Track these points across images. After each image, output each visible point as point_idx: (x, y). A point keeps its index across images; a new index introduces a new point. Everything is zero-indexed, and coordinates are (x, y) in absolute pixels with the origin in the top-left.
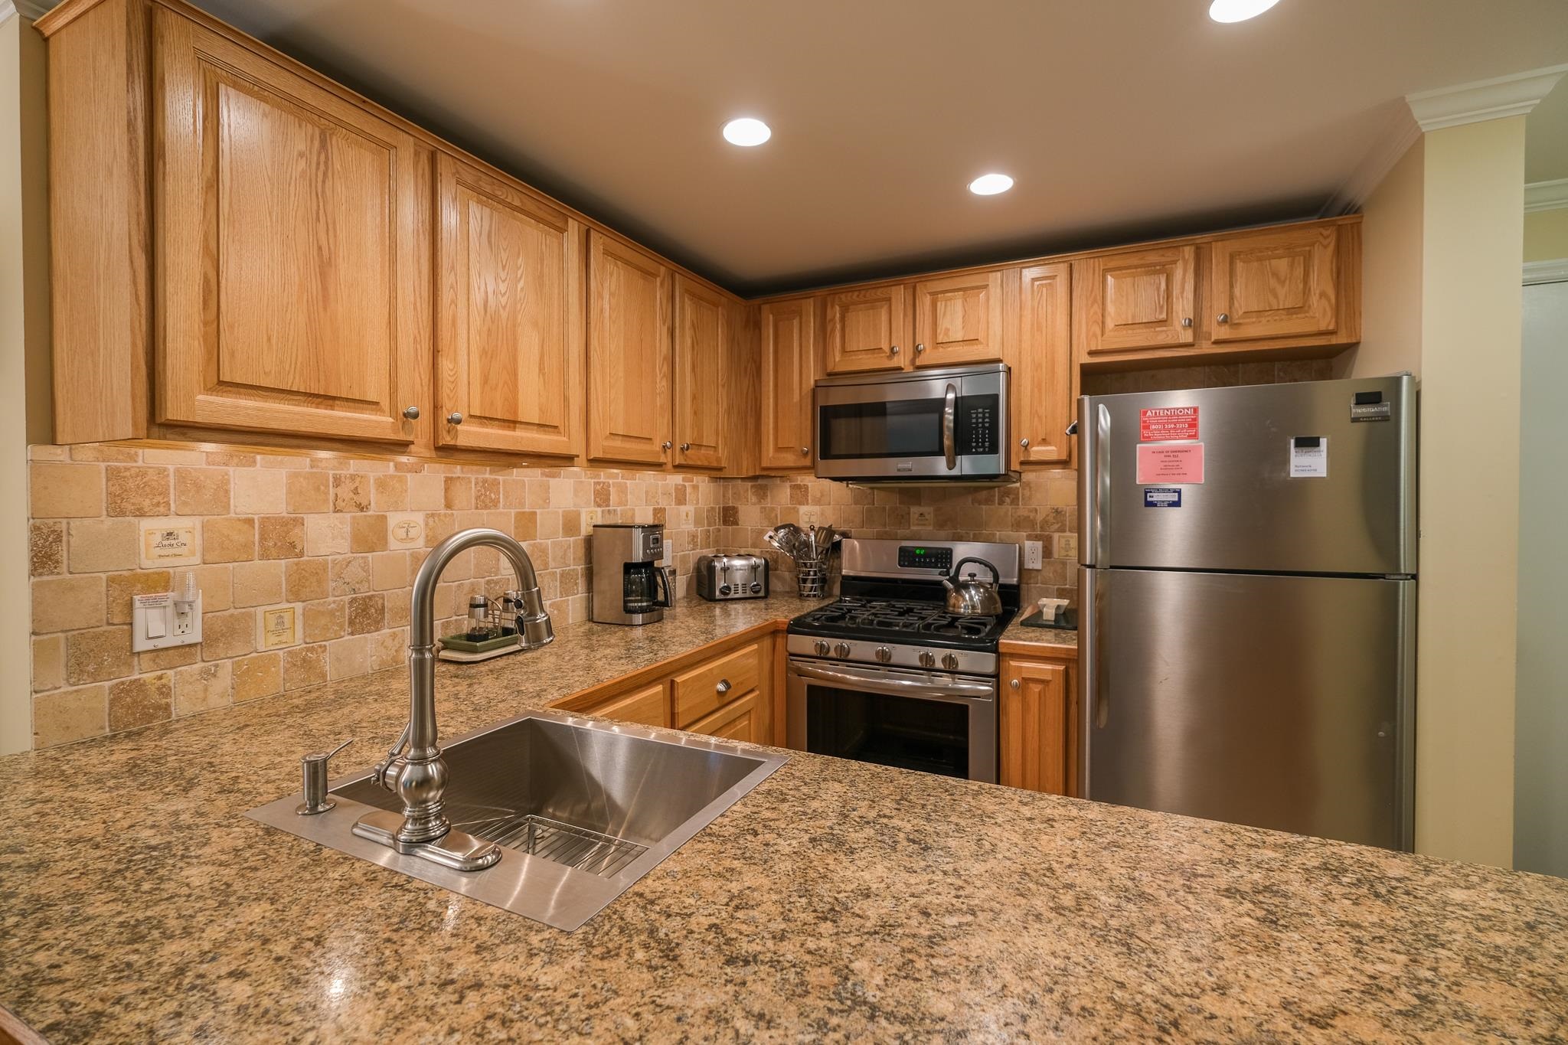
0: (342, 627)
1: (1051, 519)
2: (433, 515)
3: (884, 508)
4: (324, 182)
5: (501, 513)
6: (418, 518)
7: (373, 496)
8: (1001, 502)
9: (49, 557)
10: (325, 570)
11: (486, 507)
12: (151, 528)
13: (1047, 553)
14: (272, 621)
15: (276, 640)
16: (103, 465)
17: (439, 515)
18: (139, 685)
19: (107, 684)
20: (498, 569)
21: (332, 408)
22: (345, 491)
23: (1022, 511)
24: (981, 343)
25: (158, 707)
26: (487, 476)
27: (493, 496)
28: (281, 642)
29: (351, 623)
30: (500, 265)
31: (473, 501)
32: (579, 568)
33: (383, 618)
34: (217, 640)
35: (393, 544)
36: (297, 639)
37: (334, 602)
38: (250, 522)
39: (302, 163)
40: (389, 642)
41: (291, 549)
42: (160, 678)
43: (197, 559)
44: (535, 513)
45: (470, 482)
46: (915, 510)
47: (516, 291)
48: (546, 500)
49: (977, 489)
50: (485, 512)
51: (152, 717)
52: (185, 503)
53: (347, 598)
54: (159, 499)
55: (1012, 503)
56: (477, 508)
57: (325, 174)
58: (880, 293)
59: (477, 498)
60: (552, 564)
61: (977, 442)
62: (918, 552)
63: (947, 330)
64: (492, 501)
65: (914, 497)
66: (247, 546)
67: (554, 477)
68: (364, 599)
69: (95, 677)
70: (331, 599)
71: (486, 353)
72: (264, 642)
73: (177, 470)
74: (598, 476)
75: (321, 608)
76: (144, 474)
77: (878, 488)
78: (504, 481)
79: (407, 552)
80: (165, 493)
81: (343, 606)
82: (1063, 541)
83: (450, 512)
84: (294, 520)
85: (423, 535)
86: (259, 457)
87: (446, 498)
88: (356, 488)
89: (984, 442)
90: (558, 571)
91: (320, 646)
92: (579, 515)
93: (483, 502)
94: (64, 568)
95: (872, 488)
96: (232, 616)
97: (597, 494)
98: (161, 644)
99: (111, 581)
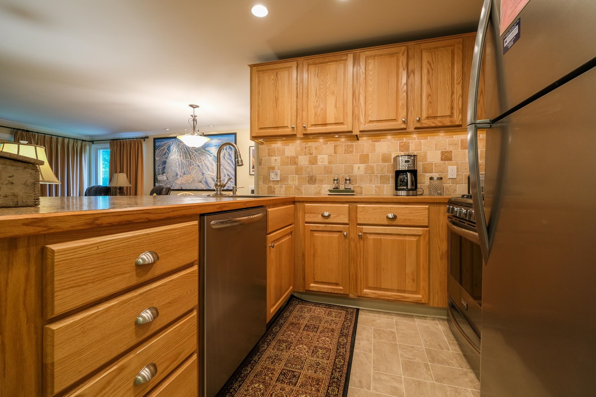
0: (306, 182)
2: (330, 155)
4: (277, 83)
5: (354, 155)
6: (326, 157)
7: (314, 151)
9: (261, 163)
10: (302, 168)
11: (348, 153)
12: (273, 158)
14: (292, 178)
15: (292, 182)
16: (267, 148)
17: (332, 156)
18: (271, 187)
19: (267, 185)
20: (353, 172)
21: (279, 129)
22: (307, 150)
25: (273, 191)
26: (349, 143)
27: (351, 149)
28: (293, 183)
29: (308, 181)
30: (321, 81)
31: (344, 151)
32: (390, 175)
33: (316, 182)
34: (282, 181)
35: (319, 163)
36: (297, 183)
37: (304, 176)
38: (288, 157)
39: (273, 81)
40: (317, 188)
41: (296, 163)
42: (274, 186)
43: (279, 165)
44: (369, 154)
45: (343, 146)
47: (327, 86)
48: (374, 150)
50: (348, 154)
51: (273, 193)
52: (278, 154)
53: (307, 176)
54: (274, 153)
56: (345, 153)
57: (277, 81)
59: (345, 150)
60: (376, 172)
64: (350, 151)
66: (287, 162)
67: (377, 141)
68: (311, 176)
69: (266, 184)
70: (304, 175)
71: (316, 107)
72: (290, 183)
73: (277, 148)
74: (403, 140)
75: (301, 177)
76: (272, 149)
78: (355, 145)
79: (323, 165)
80: (275, 152)
81: (306, 177)
83: (336, 155)
84: (297, 157)
85: (327, 161)
86: (290, 144)
87: (335, 151)
88: (310, 149)
90: (379, 175)
91: (301, 186)
92: (391, 155)
93: (347, 151)
94: (262, 165)
96: (285, 176)
97: (401, 146)
98: (274, 180)
99: (268, 167)
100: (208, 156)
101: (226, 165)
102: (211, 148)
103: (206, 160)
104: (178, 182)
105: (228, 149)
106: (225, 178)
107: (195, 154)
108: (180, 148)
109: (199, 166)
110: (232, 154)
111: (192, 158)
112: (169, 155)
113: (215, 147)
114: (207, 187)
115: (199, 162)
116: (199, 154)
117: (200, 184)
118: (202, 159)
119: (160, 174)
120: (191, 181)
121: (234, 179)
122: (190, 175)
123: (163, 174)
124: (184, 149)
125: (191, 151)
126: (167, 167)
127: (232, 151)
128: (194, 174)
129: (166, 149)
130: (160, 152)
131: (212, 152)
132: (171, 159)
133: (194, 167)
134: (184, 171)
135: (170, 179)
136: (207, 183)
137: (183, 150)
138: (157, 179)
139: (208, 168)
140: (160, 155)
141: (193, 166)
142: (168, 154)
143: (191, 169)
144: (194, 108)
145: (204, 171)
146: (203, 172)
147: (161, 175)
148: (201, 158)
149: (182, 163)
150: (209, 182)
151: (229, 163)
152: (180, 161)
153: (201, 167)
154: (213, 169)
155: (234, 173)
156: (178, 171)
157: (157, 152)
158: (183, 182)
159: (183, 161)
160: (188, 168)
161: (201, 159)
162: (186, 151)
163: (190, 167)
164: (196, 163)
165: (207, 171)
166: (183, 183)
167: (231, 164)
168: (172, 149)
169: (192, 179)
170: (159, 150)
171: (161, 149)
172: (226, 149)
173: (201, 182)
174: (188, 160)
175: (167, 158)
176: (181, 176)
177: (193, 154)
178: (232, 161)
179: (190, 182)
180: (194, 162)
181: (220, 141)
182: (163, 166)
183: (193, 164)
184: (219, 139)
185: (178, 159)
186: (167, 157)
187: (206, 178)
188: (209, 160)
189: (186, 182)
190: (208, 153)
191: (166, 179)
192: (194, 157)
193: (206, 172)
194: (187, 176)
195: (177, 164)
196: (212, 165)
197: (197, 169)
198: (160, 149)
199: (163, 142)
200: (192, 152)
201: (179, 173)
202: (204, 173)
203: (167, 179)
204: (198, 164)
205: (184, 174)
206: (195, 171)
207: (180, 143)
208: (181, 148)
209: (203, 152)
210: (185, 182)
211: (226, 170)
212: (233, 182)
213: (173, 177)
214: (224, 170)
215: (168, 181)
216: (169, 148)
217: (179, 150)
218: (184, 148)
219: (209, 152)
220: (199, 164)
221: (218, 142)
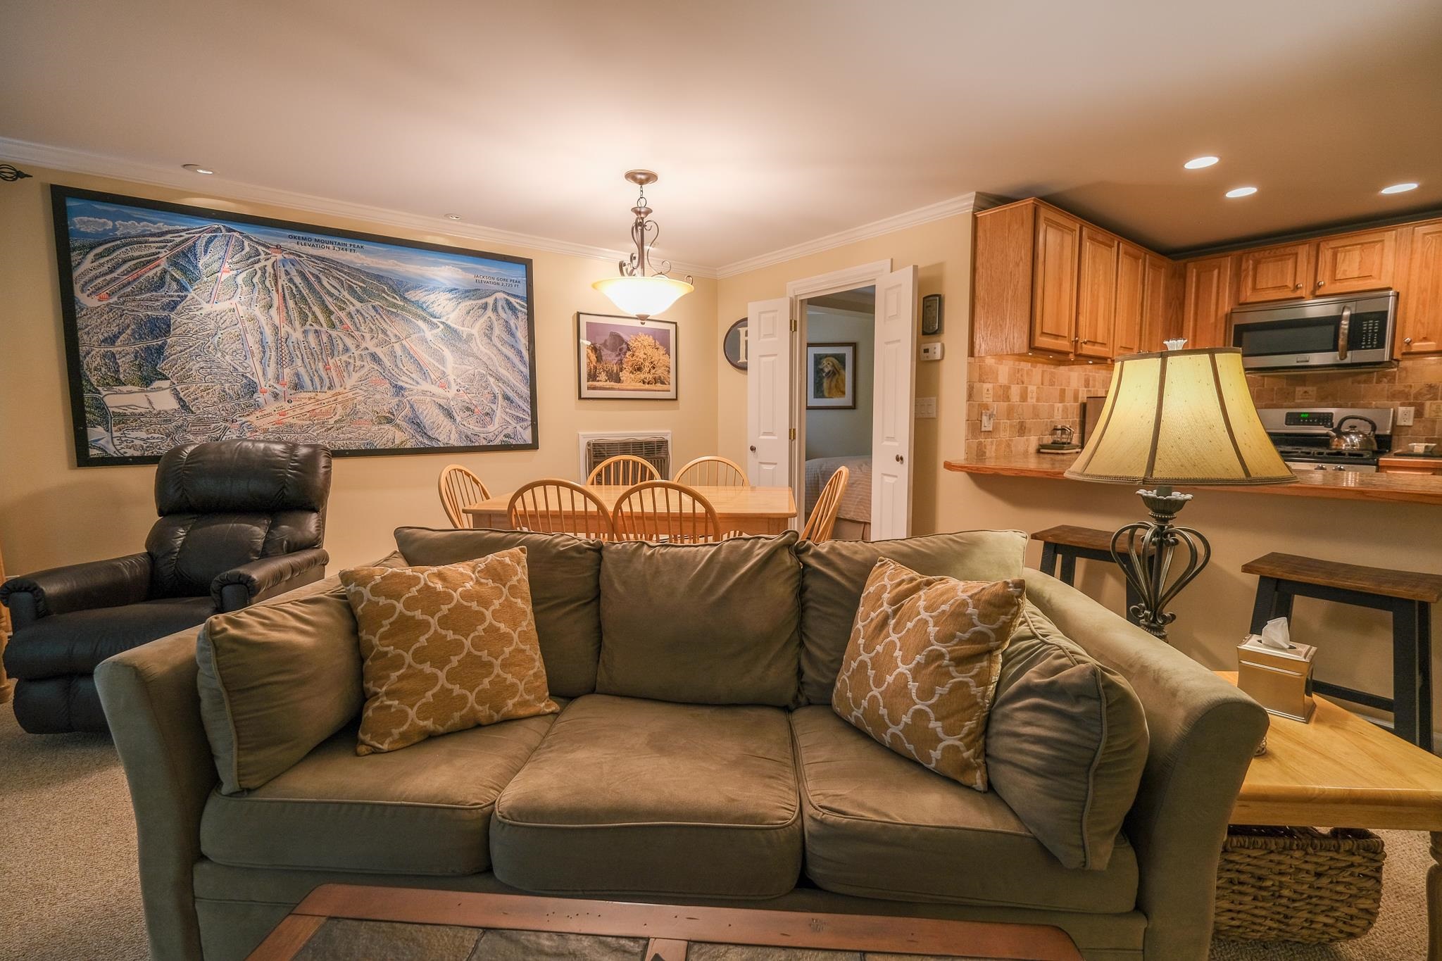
1: (1424, 391)
3: (1273, 389)
6: (1036, 389)
7: (1025, 378)
8: (1379, 381)
10: (1014, 408)
12: (985, 386)
13: (1419, 414)
14: (1004, 426)
19: (977, 441)
23: (1398, 386)
24: (1374, 278)
32: (1077, 420)
33: (1026, 432)
38: (1001, 386)
40: (1026, 443)
42: (985, 441)
43: (991, 399)
44: (1066, 389)
45: (1049, 373)
46: (1300, 390)
48: (1070, 383)
49: (1357, 374)
52: (991, 378)
53: (1019, 420)
54: (987, 376)
55: (1389, 382)
56: (1049, 385)
58: (1288, 250)
59: (1050, 380)
60: (1069, 416)
61: (1366, 341)
62: (1302, 416)
63: (1345, 271)
64: (1053, 382)
65: (1302, 381)
68: (1022, 422)
69: (975, 437)
75: (1013, 424)
77: (1267, 376)
78: (1057, 371)
81: (1018, 424)
82: (1434, 407)
83: (1043, 387)
84: (1009, 386)
87: (1043, 380)
89: (1372, 339)
95: (1263, 376)
96: (997, 422)
98: (986, 429)
99: (979, 405)
100: (420, 323)
101: (497, 364)
102: (432, 297)
103: (413, 336)
104: (257, 423)
105: (503, 308)
106: (494, 407)
107: (352, 309)
108: (264, 269)
109: (374, 357)
110: (516, 328)
111: (341, 322)
112: (191, 294)
113: (449, 295)
114: (421, 439)
115: (375, 341)
116: (373, 313)
117: (387, 427)
118: (389, 333)
119: (119, 382)
120: (337, 417)
121: (530, 412)
122: (330, 393)
123: (148, 385)
124: (291, 280)
125: (331, 295)
126: (179, 349)
127: (517, 318)
128: (354, 387)
129: (164, 264)
130: (111, 271)
131: (436, 309)
132: (203, 312)
133: (352, 361)
134: (297, 375)
135: (206, 404)
136: (418, 425)
137: (283, 281)
138: (101, 407)
139: (422, 369)
140: (115, 286)
141: (345, 358)
142: (182, 288)
143: (337, 366)
144: (641, 183)
145: (404, 378)
146: (400, 383)
147: (136, 388)
148: (385, 326)
149: (281, 342)
150: (427, 422)
151: (508, 359)
152: (268, 332)
153: (387, 362)
154: (444, 372)
155: (526, 391)
156: (260, 374)
157: (85, 266)
158: (292, 421)
159: (285, 329)
160: (321, 365)
161: (384, 332)
162: (305, 292)
163: (331, 361)
164: (362, 347)
165: (419, 380)
166: (291, 426)
167: (516, 360)
168: (207, 266)
169: (344, 408)
170: (100, 256)
171: (120, 254)
172: (495, 309)
173: (390, 421)
174: (316, 327)
175: (173, 306)
176: (276, 396)
177: (342, 309)
178: (519, 353)
179: (331, 421)
180: (349, 342)
181: (471, 276)
182: (143, 345)
183: (347, 350)
184: (464, 269)
185: (252, 319)
186: (176, 304)
187: (412, 407)
188: (424, 340)
189: (308, 422)
190: (420, 312)
191: (177, 406)
192: (347, 321)
193: (411, 382)
194: (313, 395)
195: (251, 340)
196: (438, 361)
197: (366, 370)
198: (109, 252)
199: (139, 220)
200: (337, 299)
201: (262, 383)
202: (401, 388)
203: (184, 406)
204: (373, 349)
205: (298, 386)
206: (355, 376)
207: (260, 248)
208: (269, 269)
209: (395, 306)
210: (300, 422)
211: (498, 379)
212: (523, 420)
213: (224, 397)
214: (492, 380)
215: (191, 418)
216: (185, 259)
217: (255, 280)
218: (287, 273)
219: (424, 310)
220: (379, 352)
221: (460, 277)
